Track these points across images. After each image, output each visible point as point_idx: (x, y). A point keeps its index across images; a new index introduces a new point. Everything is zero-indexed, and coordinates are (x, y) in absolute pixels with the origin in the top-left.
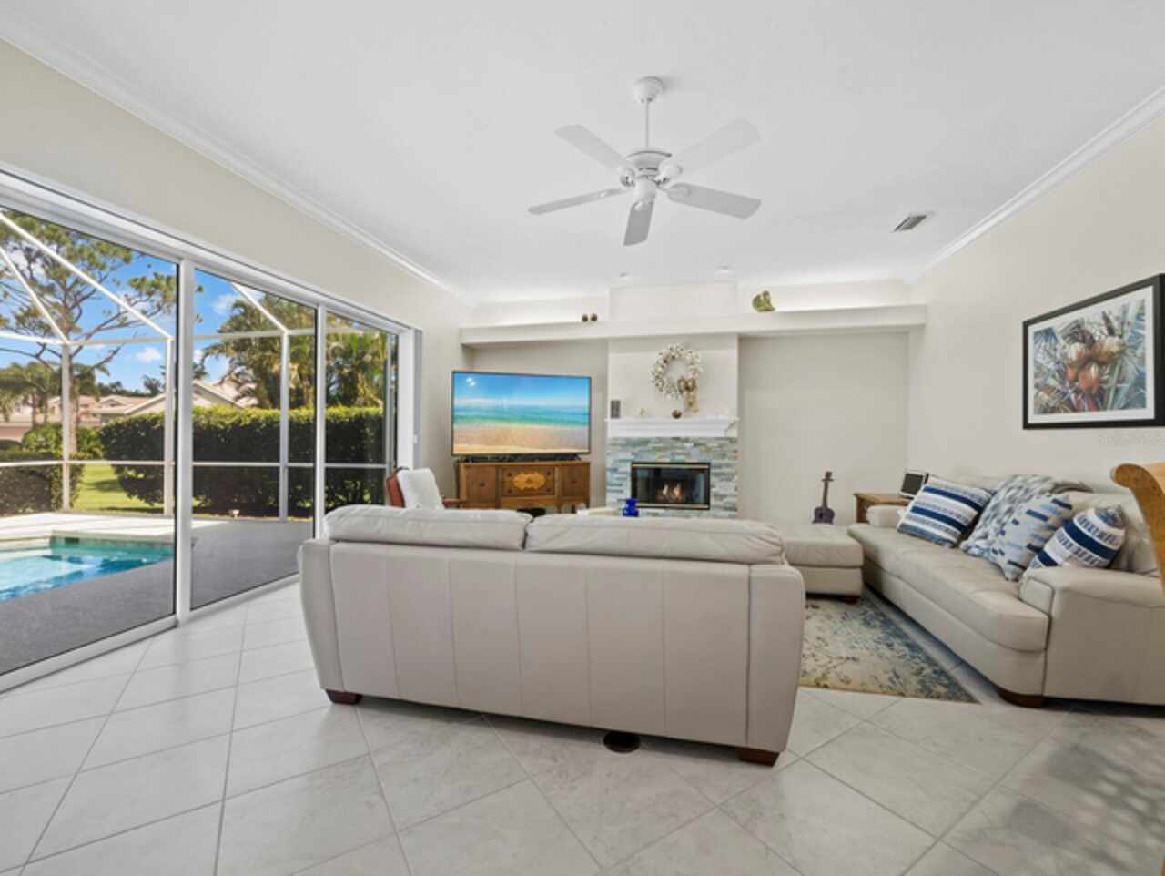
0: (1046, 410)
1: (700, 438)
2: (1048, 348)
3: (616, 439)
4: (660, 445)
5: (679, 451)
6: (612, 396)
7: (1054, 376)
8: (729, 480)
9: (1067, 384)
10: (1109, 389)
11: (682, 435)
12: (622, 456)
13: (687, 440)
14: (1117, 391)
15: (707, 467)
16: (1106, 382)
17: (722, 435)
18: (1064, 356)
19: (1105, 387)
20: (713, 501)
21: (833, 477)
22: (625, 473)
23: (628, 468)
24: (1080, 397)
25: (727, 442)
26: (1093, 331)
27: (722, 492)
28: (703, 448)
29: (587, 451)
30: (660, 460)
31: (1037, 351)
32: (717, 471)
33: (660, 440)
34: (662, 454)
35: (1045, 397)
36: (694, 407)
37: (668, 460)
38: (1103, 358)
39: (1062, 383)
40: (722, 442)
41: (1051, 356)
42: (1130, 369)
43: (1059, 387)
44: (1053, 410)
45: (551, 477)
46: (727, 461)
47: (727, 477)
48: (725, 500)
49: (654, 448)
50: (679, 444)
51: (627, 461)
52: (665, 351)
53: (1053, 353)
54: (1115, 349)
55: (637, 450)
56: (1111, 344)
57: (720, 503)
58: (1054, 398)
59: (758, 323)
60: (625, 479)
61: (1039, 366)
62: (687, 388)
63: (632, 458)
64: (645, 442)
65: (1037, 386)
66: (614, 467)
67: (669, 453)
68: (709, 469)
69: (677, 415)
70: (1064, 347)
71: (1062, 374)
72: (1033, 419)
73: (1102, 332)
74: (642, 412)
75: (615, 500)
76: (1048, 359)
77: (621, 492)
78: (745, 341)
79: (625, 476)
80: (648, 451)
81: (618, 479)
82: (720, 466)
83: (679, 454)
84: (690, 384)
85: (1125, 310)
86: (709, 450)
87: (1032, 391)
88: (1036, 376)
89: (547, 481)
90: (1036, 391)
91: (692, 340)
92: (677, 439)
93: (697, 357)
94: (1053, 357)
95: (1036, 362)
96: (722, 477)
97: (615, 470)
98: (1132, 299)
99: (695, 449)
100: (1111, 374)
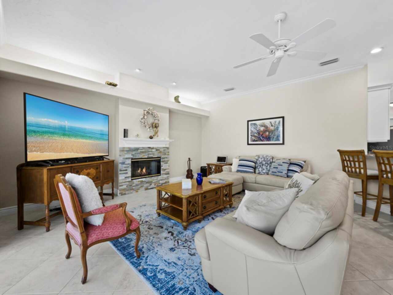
0: (254, 141)
1: (158, 147)
2: (255, 127)
3: (124, 148)
4: (143, 150)
5: (151, 153)
6: (123, 126)
7: (256, 134)
8: (167, 163)
9: (260, 136)
10: (272, 137)
11: (151, 146)
12: (127, 156)
13: (153, 148)
14: (273, 138)
15: (159, 159)
16: (271, 136)
17: (164, 146)
18: (260, 129)
19: (270, 137)
20: (162, 172)
21: (191, 159)
22: (128, 164)
23: (129, 162)
24: (264, 138)
25: (166, 149)
26: (267, 125)
27: (165, 168)
28: (159, 151)
29: (107, 154)
30: (143, 157)
31: (251, 128)
32: (163, 160)
33: (143, 148)
34: (145, 154)
35: (254, 138)
37: (146, 157)
38: (270, 131)
39: (259, 135)
40: (164, 149)
41: (256, 129)
42: (276, 133)
43: (258, 136)
44: (256, 141)
45: (98, 170)
46: (166, 156)
47: (166, 162)
48: (166, 171)
49: (141, 152)
50: (150, 150)
51: (129, 158)
53: (256, 128)
54: (273, 129)
55: (134, 153)
56: (272, 128)
57: (164, 172)
58: (256, 138)
60: (128, 167)
61: (252, 131)
63: (132, 157)
64: (137, 149)
65: (251, 135)
66: (123, 162)
67: (147, 154)
68: (160, 160)
69: (151, 138)
70: (259, 128)
71: (259, 133)
72: (250, 142)
73: (270, 126)
74: (138, 135)
75: (124, 178)
76: (255, 130)
77: (127, 173)
78: (171, 112)
79: (128, 165)
80: (138, 153)
81: (125, 167)
82: (164, 158)
83: (150, 154)
85: (275, 122)
86: (160, 152)
87: (250, 137)
88: (251, 133)
89: (97, 173)
90: (251, 137)
92: (149, 148)
94: (256, 130)
95: (251, 130)
96: (165, 162)
97: (123, 163)
98: (278, 120)
99: (156, 152)
100: (272, 134)
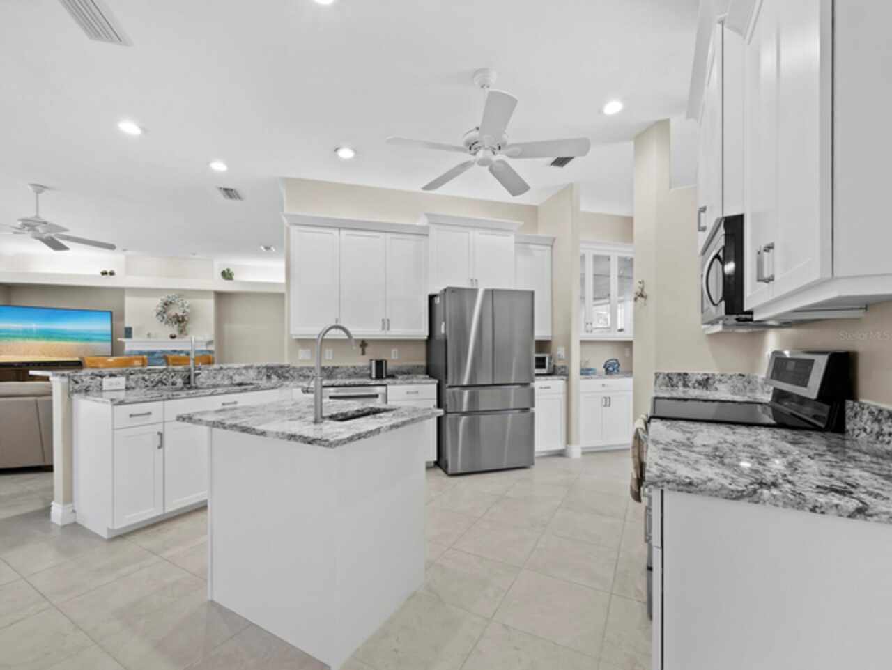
1: (190, 351)
3: (131, 352)
6: (127, 325)
13: (180, 352)
17: (204, 348)
25: (208, 353)
33: (163, 352)
36: (184, 332)
40: (205, 353)
52: (164, 298)
59: (225, 286)
62: (180, 322)
69: (173, 337)
74: (149, 335)
78: (220, 296)
80: (155, 359)
84: (180, 319)
91: (183, 293)
93: (186, 302)
